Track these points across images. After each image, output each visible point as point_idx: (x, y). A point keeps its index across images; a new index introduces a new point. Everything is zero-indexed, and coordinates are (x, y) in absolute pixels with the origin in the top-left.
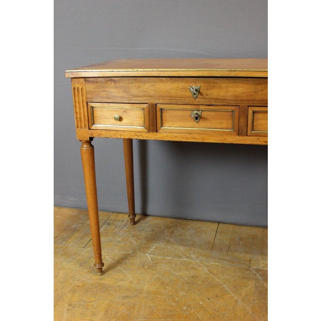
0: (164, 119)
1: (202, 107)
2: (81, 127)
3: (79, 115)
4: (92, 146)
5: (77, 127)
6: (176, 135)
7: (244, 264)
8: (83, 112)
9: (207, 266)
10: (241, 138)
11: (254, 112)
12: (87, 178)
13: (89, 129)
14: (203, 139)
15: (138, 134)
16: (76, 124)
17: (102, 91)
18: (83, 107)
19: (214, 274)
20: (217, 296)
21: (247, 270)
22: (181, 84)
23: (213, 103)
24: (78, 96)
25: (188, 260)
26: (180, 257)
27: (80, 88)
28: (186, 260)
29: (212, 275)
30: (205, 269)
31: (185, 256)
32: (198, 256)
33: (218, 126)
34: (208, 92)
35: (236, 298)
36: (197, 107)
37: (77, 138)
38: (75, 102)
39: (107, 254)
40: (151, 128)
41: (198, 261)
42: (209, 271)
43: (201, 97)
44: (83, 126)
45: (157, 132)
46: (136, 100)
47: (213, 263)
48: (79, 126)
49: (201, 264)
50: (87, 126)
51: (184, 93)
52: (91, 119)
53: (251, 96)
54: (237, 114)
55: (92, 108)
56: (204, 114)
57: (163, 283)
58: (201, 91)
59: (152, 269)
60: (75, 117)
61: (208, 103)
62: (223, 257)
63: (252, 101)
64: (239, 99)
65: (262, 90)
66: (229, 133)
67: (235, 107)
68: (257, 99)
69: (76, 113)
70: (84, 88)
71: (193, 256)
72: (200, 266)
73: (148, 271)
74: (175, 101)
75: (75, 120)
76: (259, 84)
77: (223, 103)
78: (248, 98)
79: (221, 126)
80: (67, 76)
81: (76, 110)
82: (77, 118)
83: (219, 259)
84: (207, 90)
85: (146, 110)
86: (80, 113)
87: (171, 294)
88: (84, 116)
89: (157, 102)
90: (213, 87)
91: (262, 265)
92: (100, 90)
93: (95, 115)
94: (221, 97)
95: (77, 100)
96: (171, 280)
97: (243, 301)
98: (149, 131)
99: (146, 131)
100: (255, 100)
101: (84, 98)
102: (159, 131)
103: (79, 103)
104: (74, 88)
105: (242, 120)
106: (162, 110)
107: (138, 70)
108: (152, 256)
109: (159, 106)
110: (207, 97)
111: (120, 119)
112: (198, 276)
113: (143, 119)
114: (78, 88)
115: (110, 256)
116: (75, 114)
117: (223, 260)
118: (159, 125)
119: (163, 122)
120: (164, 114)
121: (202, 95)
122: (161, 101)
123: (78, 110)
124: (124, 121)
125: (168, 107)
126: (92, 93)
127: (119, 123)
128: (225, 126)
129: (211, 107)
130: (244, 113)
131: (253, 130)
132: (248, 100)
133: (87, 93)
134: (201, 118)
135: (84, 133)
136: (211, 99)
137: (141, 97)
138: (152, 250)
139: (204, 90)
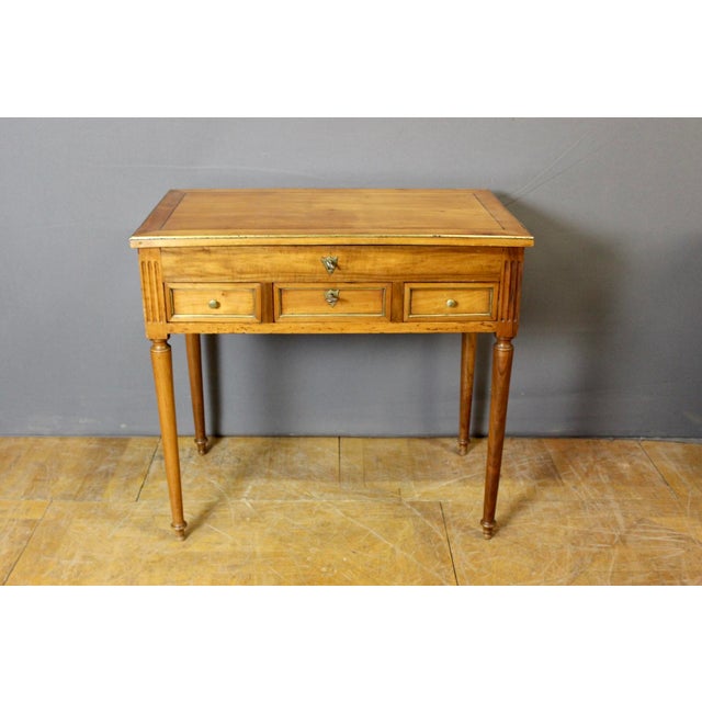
0: (284, 302)
1: (339, 286)
2: (154, 320)
3: (150, 302)
4: (169, 346)
5: (148, 320)
6: (302, 325)
7: (392, 496)
8: (158, 297)
9: (339, 507)
10: (395, 325)
11: (411, 290)
13: (168, 322)
14: (342, 330)
15: (246, 326)
16: (145, 315)
17: (190, 266)
18: (157, 290)
19: (352, 517)
20: (365, 547)
21: (399, 505)
22: (309, 255)
23: (355, 280)
24: (149, 273)
25: (309, 501)
26: (295, 498)
27: (152, 263)
28: (305, 501)
29: (349, 518)
30: (338, 511)
31: (303, 495)
32: (321, 493)
33: (362, 310)
34: (349, 265)
35: (391, 546)
36: (333, 286)
37: (147, 336)
38: (144, 283)
40: (266, 317)
41: (324, 501)
42: (345, 513)
43: (337, 270)
44: (158, 318)
45: (274, 322)
46: (241, 278)
47: (347, 501)
48: (151, 319)
49: (330, 505)
50: (164, 317)
51: (314, 267)
52: (170, 309)
53: (408, 269)
54: (389, 293)
55: (172, 290)
56: (343, 295)
58: (339, 263)
59: (259, 522)
60: (144, 305)
61: (349, 280)
62: (359, 491)
63: (409, 275)
64: (391, 273)
65: (422, 261)
66: (378, 320)
67: (386, 284)
68: (415, 272)
69: (146, 299)
70: (158, 262)
71: (314, 494)
72: (329, 507)
74: (298, 277)
75: (145, 310)
76: (418, 253)
77: (371, 278)
78: (403, 272)
79: (367, 310)
80: (132, 246)
81: (145, 295)
82: (146, 307)
83: (355, 494)
84: (347, 261)
85: (258, 292)
86: (153, 300)
88: (159, 304)
89: (274, 280)
90: (356, 258)
91: (417, 496)
92: (185, 264)
93: (176, 301)
94: (367, 272)
95: (147, 280)
97: (401, 549)
98: (262, 321)
99: (257, 321)
100: (413, 274)
101: (160, 278)
102: (280, 320)
103: (150, 284)
104: (143, 263)
105: (396, 302)
106: (280, 290)
108: (251, 501)
109: (277, 287)
110: (348, 272)
111: (218, 305)
112: (329, 524)
113: (252, 304)
114: (149, 262)
116: (144, 300)
117: (361, 494)
118: (276, 313)
119: (284, 307)
120: (284, 296)
121: (339, 268)
122: (280, 279)
123: (149, 295)
124: (223, 308)
125: (290, 286)
126: (172, 269)
127: (215, 311)
128: (372, 310)
129: (353, 285)
130: (398, 292)
131: (411, 314)
132: (402, 275)
133: (164, 269)
134: (337, 299)
135: (159, 329)
136: (353, 274)
137: (250, 273)
138: (248, 491)
139: (342, 262)
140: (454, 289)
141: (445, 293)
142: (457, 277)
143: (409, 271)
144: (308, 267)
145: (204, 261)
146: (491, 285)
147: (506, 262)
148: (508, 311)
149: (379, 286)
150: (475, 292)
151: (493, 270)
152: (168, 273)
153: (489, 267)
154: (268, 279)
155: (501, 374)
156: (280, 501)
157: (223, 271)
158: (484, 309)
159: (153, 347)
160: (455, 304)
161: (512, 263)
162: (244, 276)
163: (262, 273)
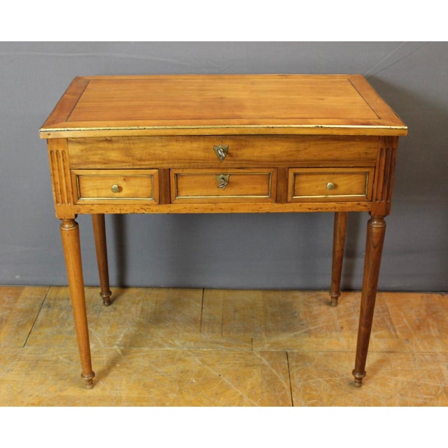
0: (180, 186)
1: (230, 171)
2: (63, 202)
3: (59, 187)
4: (76, 224)
5: (57, 202)
6: (196, 205)
7: (245, 346)
8: (65, 182)
10: (279, 205)
11: (295, 175)
12: (71, 266)
13: (74, 204)
14: (232, 209)
15: (145, 207)
16: (55, 198)
17: (93, 155)
18: (65, 175)
20: (217, 394)
21: (251, 354)
22: (203, 144)
23: (244, 166)
24: (58, 161)
25: (171, 349)
26: (160, 346)
27: (60, 152)
28: (168, 348)
30: (196, 359)
31: (167, 343)
32: (183, 341)
33: (250, 192)
34: (239, 152)
35: (241, 393)
36: (224, 171)
37: (57, 216)
38: (53, 169)
39: (60, 352)
40: (163, 198)
41: (185, 349)
42: (202, 361)
43: (229, 158)
44: (66, 200)
45: (171, 203)
46: (140, 165)
47: (205, 350)
48: (60, 201)
49: (190, 353)
50: (72, 200)
51: (207, 155)
52: (77, 191)
53: (292, 155)
54: (274, 177)
55: (78, 176)
56: (233, 179)
57: (145, 385)
58: (230, 151)
59: (128, 368)
60: (53, 189)
61: (238, 166)
62: (216, 340)
63: (295, 161)
64: (277, 159)
65: (305, 149)
66: (265, 201)
67: (272, 170)
68: (299, 159)
69: (55, 184)
70: (66, 151)
71: (177, 342)
72: (189, 356)
73: (122, 370)
74: (193, 164)
75: (54, 193)
76: (302, 142)
77: (258, 164)
78: (288, 158)
79: (255, 192)
80: (41, 137)
81: (54, 180)
82: (55, 191)
83: (212, 343)
84: (237, 149)
85: (156, 177)
86: (61, 184)
87: (159, 398)
88: (67, 187)
89: (170, 166)
90: (245, 146)
92: (90, 153)
93: (82, 186)
94: (255, 159)
95: (56, 167)
96: (155, 380)
98: (160, 203)
99: (155, 203)
100: (297, 161)
101: (67, 164)
102: (174, 202)
103: (59, 170)
104: (51, 152)
105: (281, 185)
106: (177, 175)
107: (146, 127)
108: (122, 347)
109: (173, 173)
110: (238, 158)
111: (120, 189)
112: (188, 371)
113: (150, 188)
114: (57, 151)
115: (65, 355)
116: (53, 185)
117: (217, 343)
118: (173, 195)
119: (179, 190)
120: (180, 180)
121: (230, 156)
122: (176, 165)
123: (57, 180)
124: (125, 192)
125: (186, 171)
126: (79, 157)
127: (117, 194)
128: (259, 192)
129: (241, 171)
130: (282, 176)
131: (294, 196)
132: (288, 161)
133: (71, 157)
134: (228, 184)
135: (67, 210)
136: (242, 160)
137: (148, 160)
138: (120, 339)
139: (232, 149)
140: (334, 173)
141: (325, 177)
142: (336, 163)
143: (293, 158)
144: (201, 154)
145: (106, 149)
146: (367, 170)
147: (381, 149)
148: (382, 193)
149: (266, 171)
150: (353, 176)
151: (370, 156)
152: (75, 161)
153: (366, 153)
154: (166, 166)
155: (374, 248)
156: (147, 349)
157: (124, 159)
158: (360, 191)
159: (62, 225)
160: (335, 186)
161: (387, 150)
162: (143, 163)
163: (159, 160)
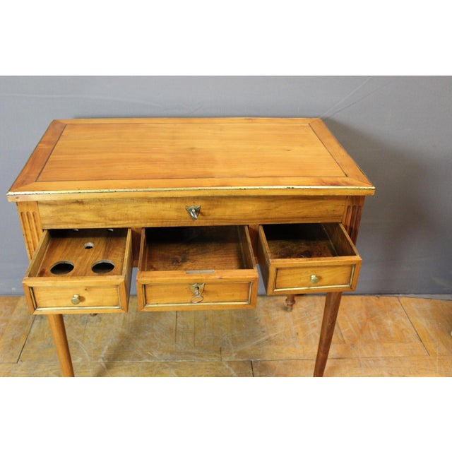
3: (31, 245)
7: (215, 356)
8: (38, 241)
16: (29, 255)
17: (65, 216)
18: (38, 235)
21: (220, 364)
22: (175, 205)
23: (216, 224)
24: (29, 222)
25: (151, 361)
26: (140, 358)
27: (31, 213)
28: (148, 361)
31: (146, 354)
32: (160, 353)
34: (211, 212)
38: (25, 229)
43: (201, 217)
46: (113, 225)
47: (180, 361)
51: (180, 214)
53: (263, 214)
58: (202, 211)
60: (27, 247)
62: (189, 351)
63: (265, 219)
64: (248, 217)
65: (277, 207)
68: (269, 217)
69: (28, 242)
70: (37, 212)
71: (155, 354)
74: (165, 222)
75: (28, 251)
76: (272, 201)
77: (230, 222)
78: (259, 216)
80: (10, 201)
81: (27, 239)
82: (29, 249)
84: (209, 209)
89: (142, 225)
90: (217, 206)
92: (62, 214)
94: (227, 217)
95: (28, 227)
100: (267, 219)
101: (39, 225)
103: (31, 230)
104: (22, 213)
107: (117, 190)
110: (209, 217)
114: (27, 213)
116: (26, 244)
121: (203, 215)
122: (148, 224)
123: (30, 239)
126: (50, 218)
132: (259, 219)
133: (42, 218)
136: (214, 219)
137: (121, 220)
138: (105, 352)
139: (204, 209)
142: (306, 219)
143: (264, 216)
144: (173, 214)
145: (78, 211)
147: (349, 207)
151: (336, 213)
152: (46, 221)
153: (334, 210)
154: (138, 225)
157: (96, 219)
161: (354, 207)
162: (115, 223)
163: (132, 220)
